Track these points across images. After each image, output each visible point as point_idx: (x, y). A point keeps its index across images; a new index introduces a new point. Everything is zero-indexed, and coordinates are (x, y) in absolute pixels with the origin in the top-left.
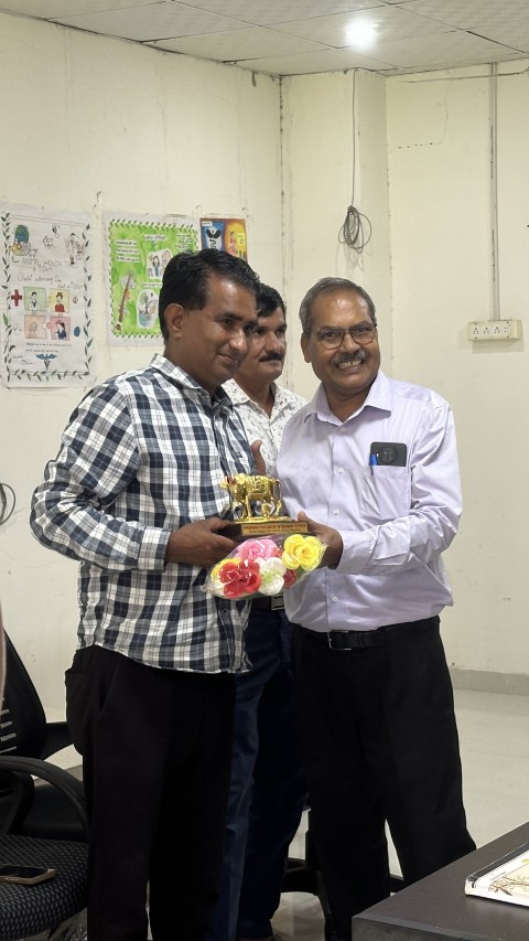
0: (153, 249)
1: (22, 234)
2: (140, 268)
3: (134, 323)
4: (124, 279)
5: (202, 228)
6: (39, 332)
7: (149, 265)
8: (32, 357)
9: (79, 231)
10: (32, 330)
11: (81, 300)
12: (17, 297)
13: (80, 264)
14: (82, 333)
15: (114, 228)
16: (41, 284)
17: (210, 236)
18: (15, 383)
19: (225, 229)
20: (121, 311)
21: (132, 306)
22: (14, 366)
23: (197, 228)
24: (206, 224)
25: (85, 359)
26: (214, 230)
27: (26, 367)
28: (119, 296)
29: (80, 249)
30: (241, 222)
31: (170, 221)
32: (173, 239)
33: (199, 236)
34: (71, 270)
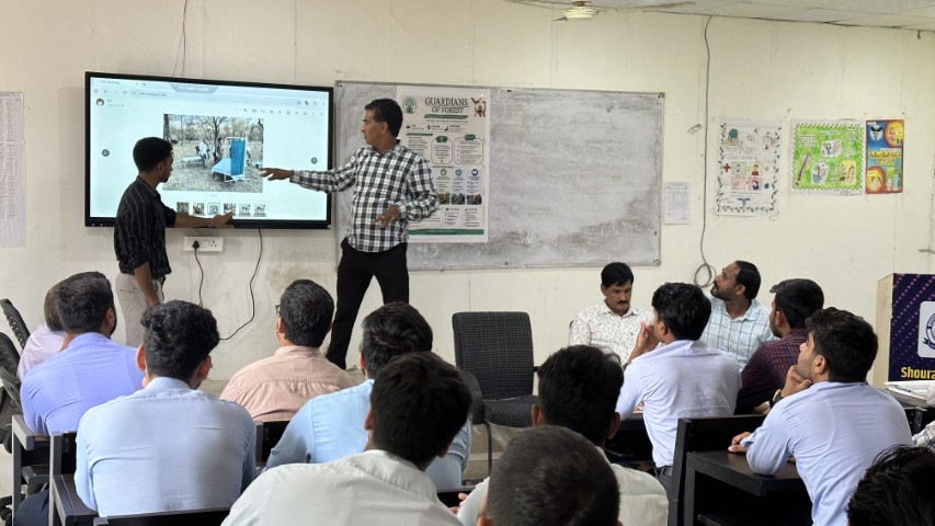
0: (827, 139)
1: (734, 134)
2: (816, 151)
3: (809, 181)
4: (803, 157)
5: (868, 126)
6: (741, 186)
7: (823, 148)
8: (735, 199)
9: (773, 131)
10: (735, 185)
11: (771, 169)
12: (727, 168)
13: (772, 149)
14: (771, 187)
15: (799, 129)
16: (743, 161)
17: (873, 130)
18: (722, 212)
19: (886, 126)
20: (800, 174)
21: (808, 173)
22: (722, 204)
23: (864, 126)
24: (871, 124)
25: (772, 201)
26: (876, 127)
27: (730, 205)
28: (799, 166)
29: (773, 140)
30: (901, 122)
31: (842, 123)
32: (843, 133)
33: (864, 131)
34: (765, 152)
